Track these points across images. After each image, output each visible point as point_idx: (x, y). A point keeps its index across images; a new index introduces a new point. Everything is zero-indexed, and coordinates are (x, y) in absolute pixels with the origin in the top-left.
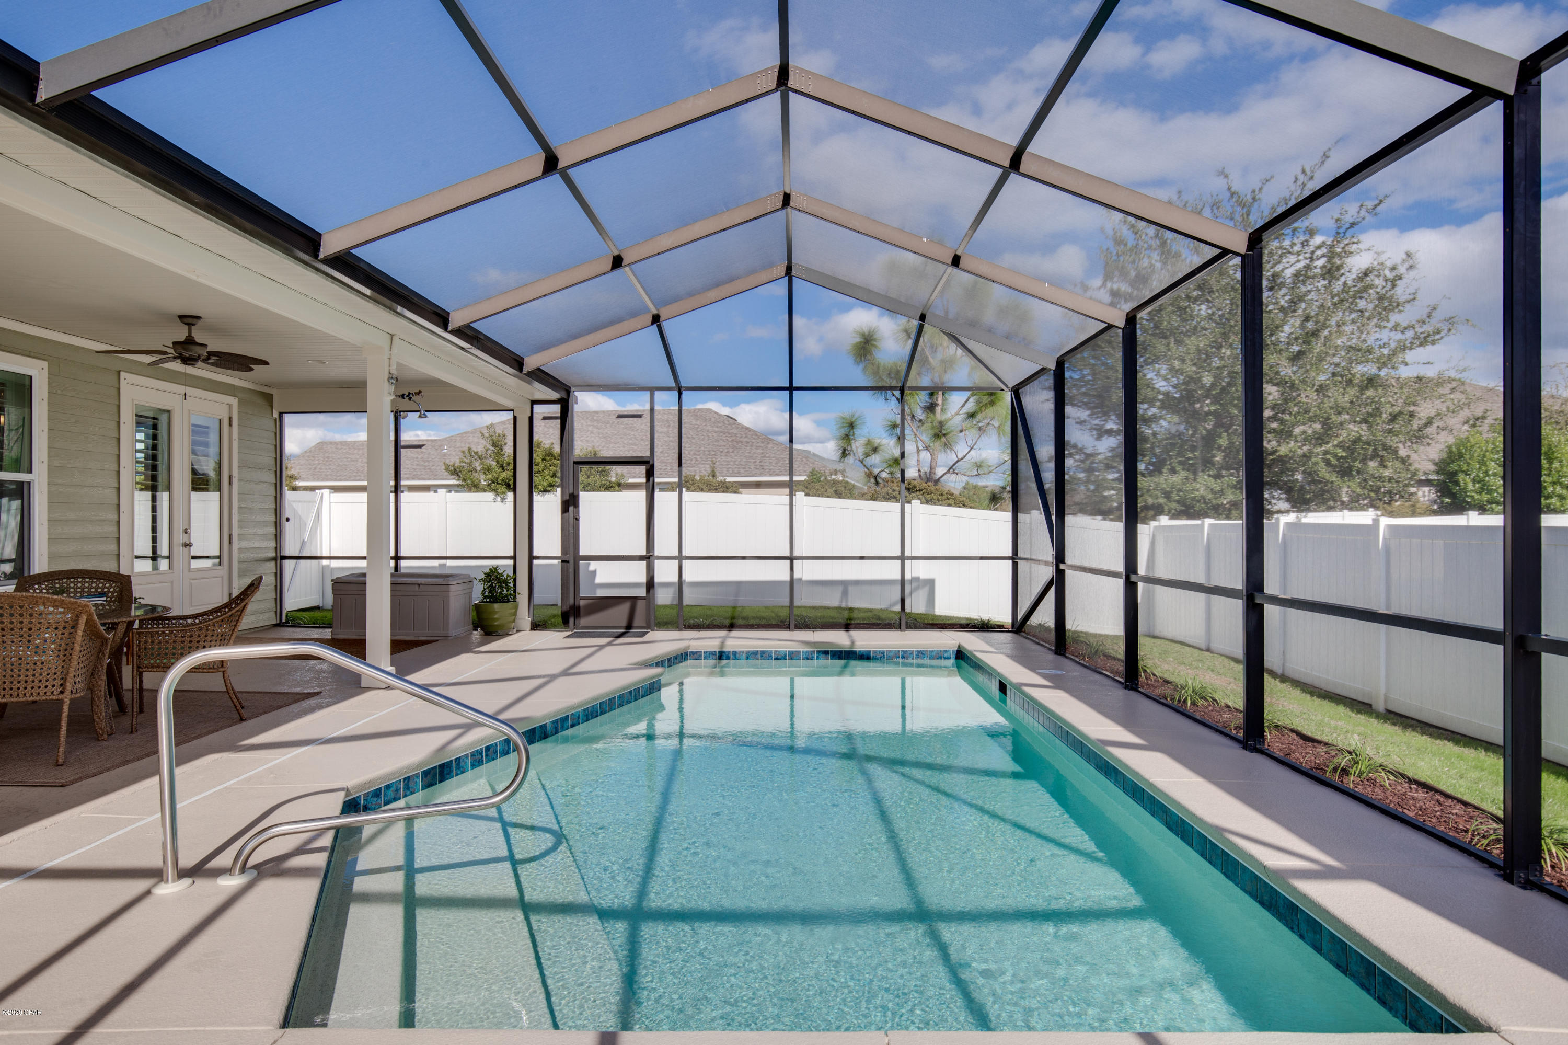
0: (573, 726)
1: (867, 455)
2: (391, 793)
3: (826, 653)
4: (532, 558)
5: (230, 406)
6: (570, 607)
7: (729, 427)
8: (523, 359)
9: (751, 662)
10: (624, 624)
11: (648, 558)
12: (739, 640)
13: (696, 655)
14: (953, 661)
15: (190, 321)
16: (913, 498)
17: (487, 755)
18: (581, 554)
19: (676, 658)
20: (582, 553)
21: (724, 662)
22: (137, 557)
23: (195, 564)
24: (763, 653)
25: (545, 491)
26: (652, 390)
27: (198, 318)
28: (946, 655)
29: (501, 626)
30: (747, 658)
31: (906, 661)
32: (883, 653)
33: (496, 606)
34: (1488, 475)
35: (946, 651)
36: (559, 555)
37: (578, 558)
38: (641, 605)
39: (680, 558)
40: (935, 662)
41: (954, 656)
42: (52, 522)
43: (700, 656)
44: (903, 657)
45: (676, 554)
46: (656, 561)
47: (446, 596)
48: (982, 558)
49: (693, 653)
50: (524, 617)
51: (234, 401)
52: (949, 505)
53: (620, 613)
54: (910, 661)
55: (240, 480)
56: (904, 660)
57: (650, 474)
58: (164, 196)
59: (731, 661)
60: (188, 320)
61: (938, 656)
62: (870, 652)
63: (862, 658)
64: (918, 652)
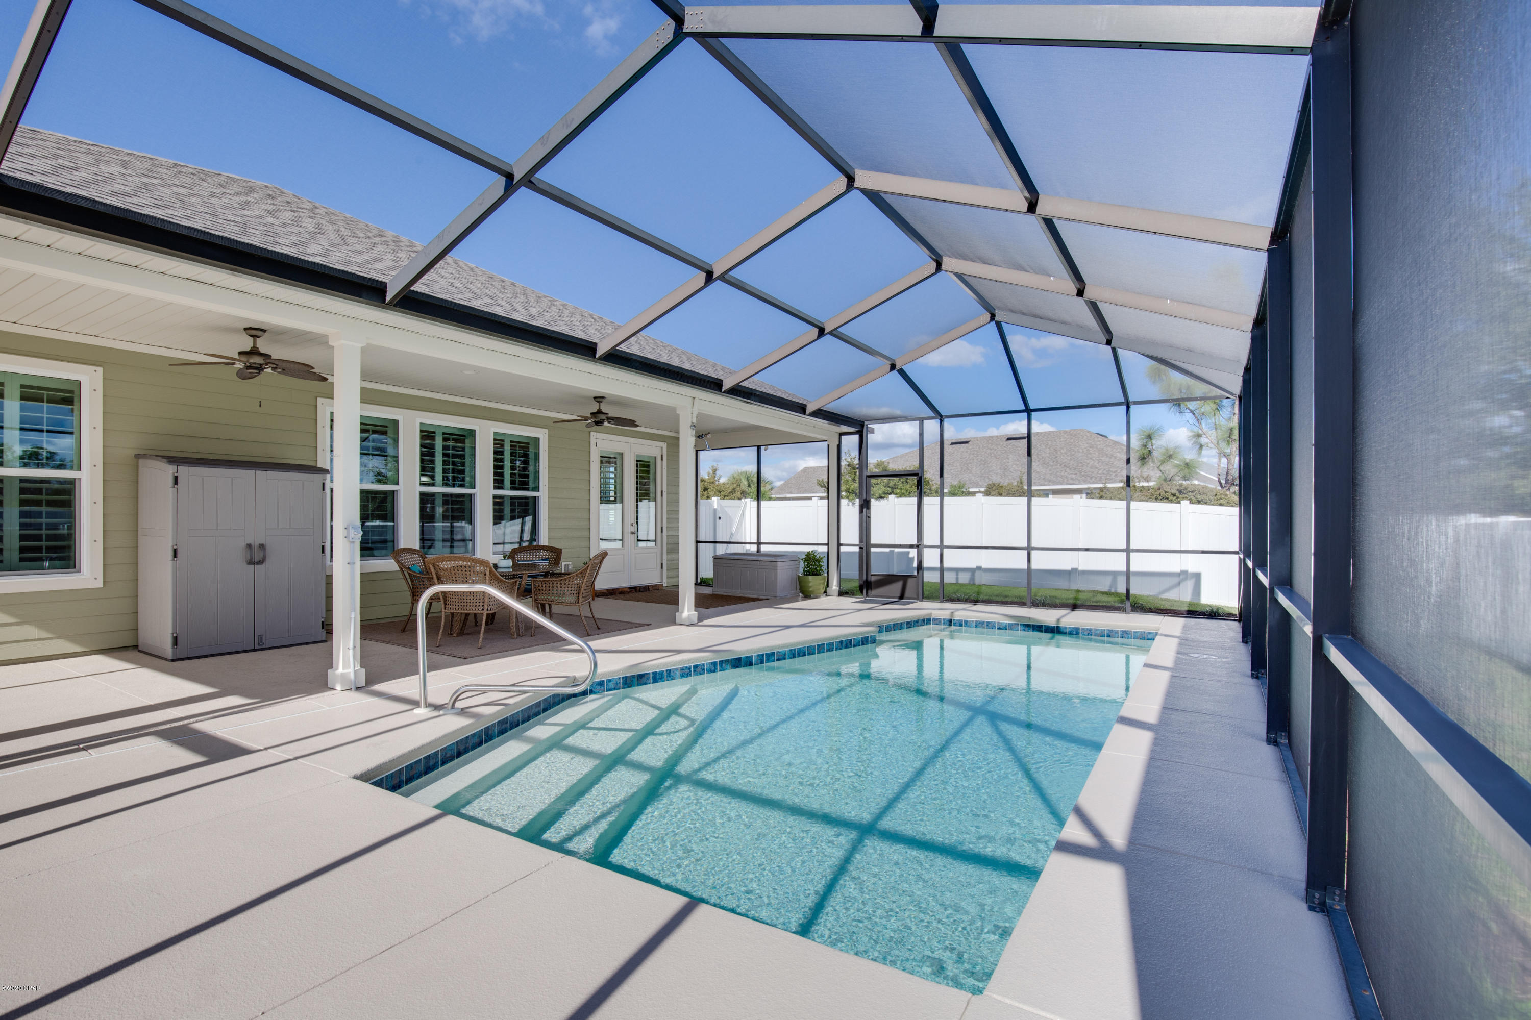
0: (778, 660)
1: (1163, 462)
2: (611, 685)
3: (1028, 626)
4: (839, 545)
5: (662, 448)
6: (864, 582)
7: (1098, 443)
8: (806, 405)
9: (979, 629)
10: (898, 595)
11: (918, 546)
12: (964, 612)
13: (937, 621)
15: (599, 400)
16: (1183, 498)
17: (695, 671)
18: (872, 543)
19: (917, 622)
20: (873, 541)
21: (953, 628)
22: (602, 540)
23: (641, 544)
24: (988, 623)
25: (881, 497)
27: (603, 398)
28: (1149, 637)
29: (812, 592)
30: (976, 626)
31: (1111, 639)
32: (1090, 630)
33: (810, 578)
35: (1150, 633)
36: (858, 543)
37: (870, 546)
38: (911, 583)
39: (942, 547)
40: (1138, 642)
42: (550, 519)
43: (940, 622)
44: (1109, 636)
45: (938, 544)
46: (925, 549)
47: (775, 569)
48: (1203, 552)
49: (935, 620)
50: (834, 587)
51: (664, 445)
52: (1221, 505)
53: (897, 587)
54: (1116, 640)
55: (668, 493)
56: (1109, 639)
57: (920, 483)
58: (483, 337)
59: (963, 628)
60: (599, 399)
61: (1142, 637)
62: (1078, 629)
63: (1071, 633)
64: (1123, 632)
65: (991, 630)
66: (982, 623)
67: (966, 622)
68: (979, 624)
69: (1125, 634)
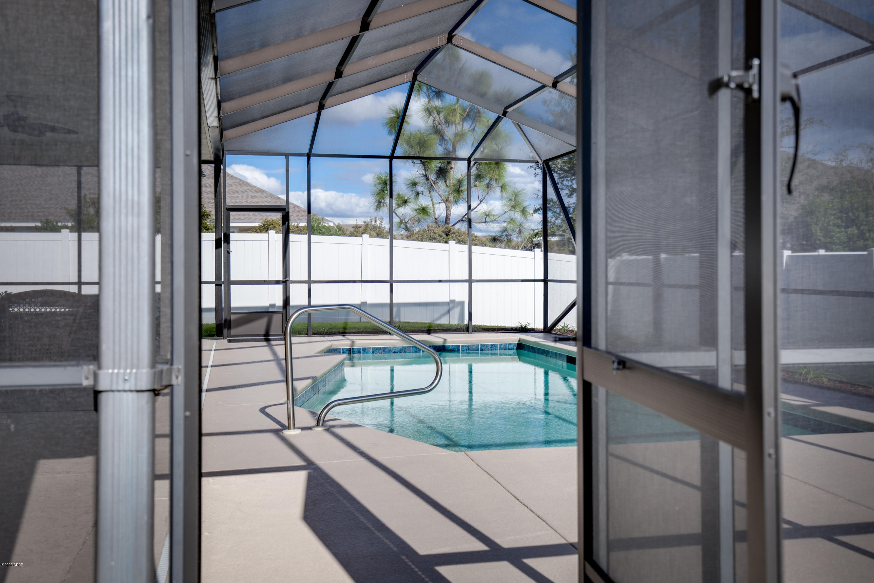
6: (223, 321)
10: (263, 332)
11: (285, 282)
13: (336, 352)
14: (515, 351)
16: (449, 239)
24: (384, 348)
26: (287, 155)
28: (510, 347)
30: (373, 352)
31: (483, 352)
32: (468, 346)
34: (829, 225)
35: (510, 344)
36: (214, 280)
37: (229, 283)
38: (276, 319)
39: (310, 282)
41: (515, 348)
43: (339, 352)
44: (482, 350)
46: (291, 285)
48: (523, 281)
53: (260, 325)
54: (487, 352)
56: (481, 351)
57: (286, 219)
61: (505, 347)
62: (459, 346)
63: (453, 351)
64: (492, 345)
65: (387, 355)
66: (379, 349)
67: (364, 349)
68: (376, 350)
69: (493, 347)
